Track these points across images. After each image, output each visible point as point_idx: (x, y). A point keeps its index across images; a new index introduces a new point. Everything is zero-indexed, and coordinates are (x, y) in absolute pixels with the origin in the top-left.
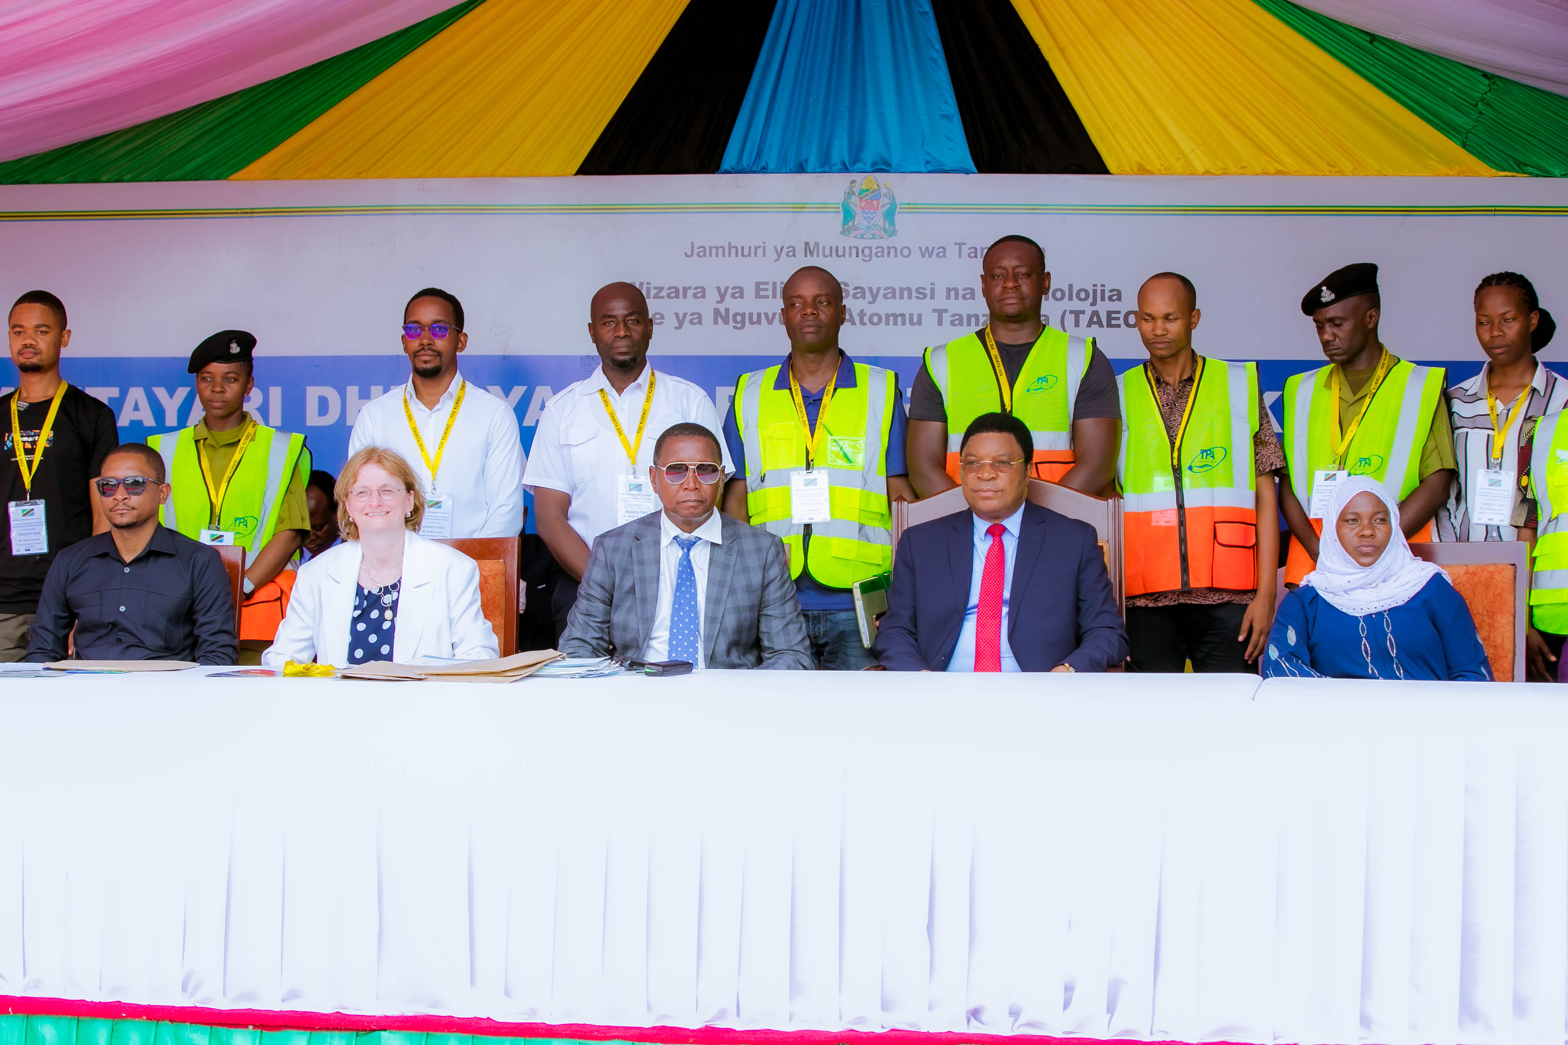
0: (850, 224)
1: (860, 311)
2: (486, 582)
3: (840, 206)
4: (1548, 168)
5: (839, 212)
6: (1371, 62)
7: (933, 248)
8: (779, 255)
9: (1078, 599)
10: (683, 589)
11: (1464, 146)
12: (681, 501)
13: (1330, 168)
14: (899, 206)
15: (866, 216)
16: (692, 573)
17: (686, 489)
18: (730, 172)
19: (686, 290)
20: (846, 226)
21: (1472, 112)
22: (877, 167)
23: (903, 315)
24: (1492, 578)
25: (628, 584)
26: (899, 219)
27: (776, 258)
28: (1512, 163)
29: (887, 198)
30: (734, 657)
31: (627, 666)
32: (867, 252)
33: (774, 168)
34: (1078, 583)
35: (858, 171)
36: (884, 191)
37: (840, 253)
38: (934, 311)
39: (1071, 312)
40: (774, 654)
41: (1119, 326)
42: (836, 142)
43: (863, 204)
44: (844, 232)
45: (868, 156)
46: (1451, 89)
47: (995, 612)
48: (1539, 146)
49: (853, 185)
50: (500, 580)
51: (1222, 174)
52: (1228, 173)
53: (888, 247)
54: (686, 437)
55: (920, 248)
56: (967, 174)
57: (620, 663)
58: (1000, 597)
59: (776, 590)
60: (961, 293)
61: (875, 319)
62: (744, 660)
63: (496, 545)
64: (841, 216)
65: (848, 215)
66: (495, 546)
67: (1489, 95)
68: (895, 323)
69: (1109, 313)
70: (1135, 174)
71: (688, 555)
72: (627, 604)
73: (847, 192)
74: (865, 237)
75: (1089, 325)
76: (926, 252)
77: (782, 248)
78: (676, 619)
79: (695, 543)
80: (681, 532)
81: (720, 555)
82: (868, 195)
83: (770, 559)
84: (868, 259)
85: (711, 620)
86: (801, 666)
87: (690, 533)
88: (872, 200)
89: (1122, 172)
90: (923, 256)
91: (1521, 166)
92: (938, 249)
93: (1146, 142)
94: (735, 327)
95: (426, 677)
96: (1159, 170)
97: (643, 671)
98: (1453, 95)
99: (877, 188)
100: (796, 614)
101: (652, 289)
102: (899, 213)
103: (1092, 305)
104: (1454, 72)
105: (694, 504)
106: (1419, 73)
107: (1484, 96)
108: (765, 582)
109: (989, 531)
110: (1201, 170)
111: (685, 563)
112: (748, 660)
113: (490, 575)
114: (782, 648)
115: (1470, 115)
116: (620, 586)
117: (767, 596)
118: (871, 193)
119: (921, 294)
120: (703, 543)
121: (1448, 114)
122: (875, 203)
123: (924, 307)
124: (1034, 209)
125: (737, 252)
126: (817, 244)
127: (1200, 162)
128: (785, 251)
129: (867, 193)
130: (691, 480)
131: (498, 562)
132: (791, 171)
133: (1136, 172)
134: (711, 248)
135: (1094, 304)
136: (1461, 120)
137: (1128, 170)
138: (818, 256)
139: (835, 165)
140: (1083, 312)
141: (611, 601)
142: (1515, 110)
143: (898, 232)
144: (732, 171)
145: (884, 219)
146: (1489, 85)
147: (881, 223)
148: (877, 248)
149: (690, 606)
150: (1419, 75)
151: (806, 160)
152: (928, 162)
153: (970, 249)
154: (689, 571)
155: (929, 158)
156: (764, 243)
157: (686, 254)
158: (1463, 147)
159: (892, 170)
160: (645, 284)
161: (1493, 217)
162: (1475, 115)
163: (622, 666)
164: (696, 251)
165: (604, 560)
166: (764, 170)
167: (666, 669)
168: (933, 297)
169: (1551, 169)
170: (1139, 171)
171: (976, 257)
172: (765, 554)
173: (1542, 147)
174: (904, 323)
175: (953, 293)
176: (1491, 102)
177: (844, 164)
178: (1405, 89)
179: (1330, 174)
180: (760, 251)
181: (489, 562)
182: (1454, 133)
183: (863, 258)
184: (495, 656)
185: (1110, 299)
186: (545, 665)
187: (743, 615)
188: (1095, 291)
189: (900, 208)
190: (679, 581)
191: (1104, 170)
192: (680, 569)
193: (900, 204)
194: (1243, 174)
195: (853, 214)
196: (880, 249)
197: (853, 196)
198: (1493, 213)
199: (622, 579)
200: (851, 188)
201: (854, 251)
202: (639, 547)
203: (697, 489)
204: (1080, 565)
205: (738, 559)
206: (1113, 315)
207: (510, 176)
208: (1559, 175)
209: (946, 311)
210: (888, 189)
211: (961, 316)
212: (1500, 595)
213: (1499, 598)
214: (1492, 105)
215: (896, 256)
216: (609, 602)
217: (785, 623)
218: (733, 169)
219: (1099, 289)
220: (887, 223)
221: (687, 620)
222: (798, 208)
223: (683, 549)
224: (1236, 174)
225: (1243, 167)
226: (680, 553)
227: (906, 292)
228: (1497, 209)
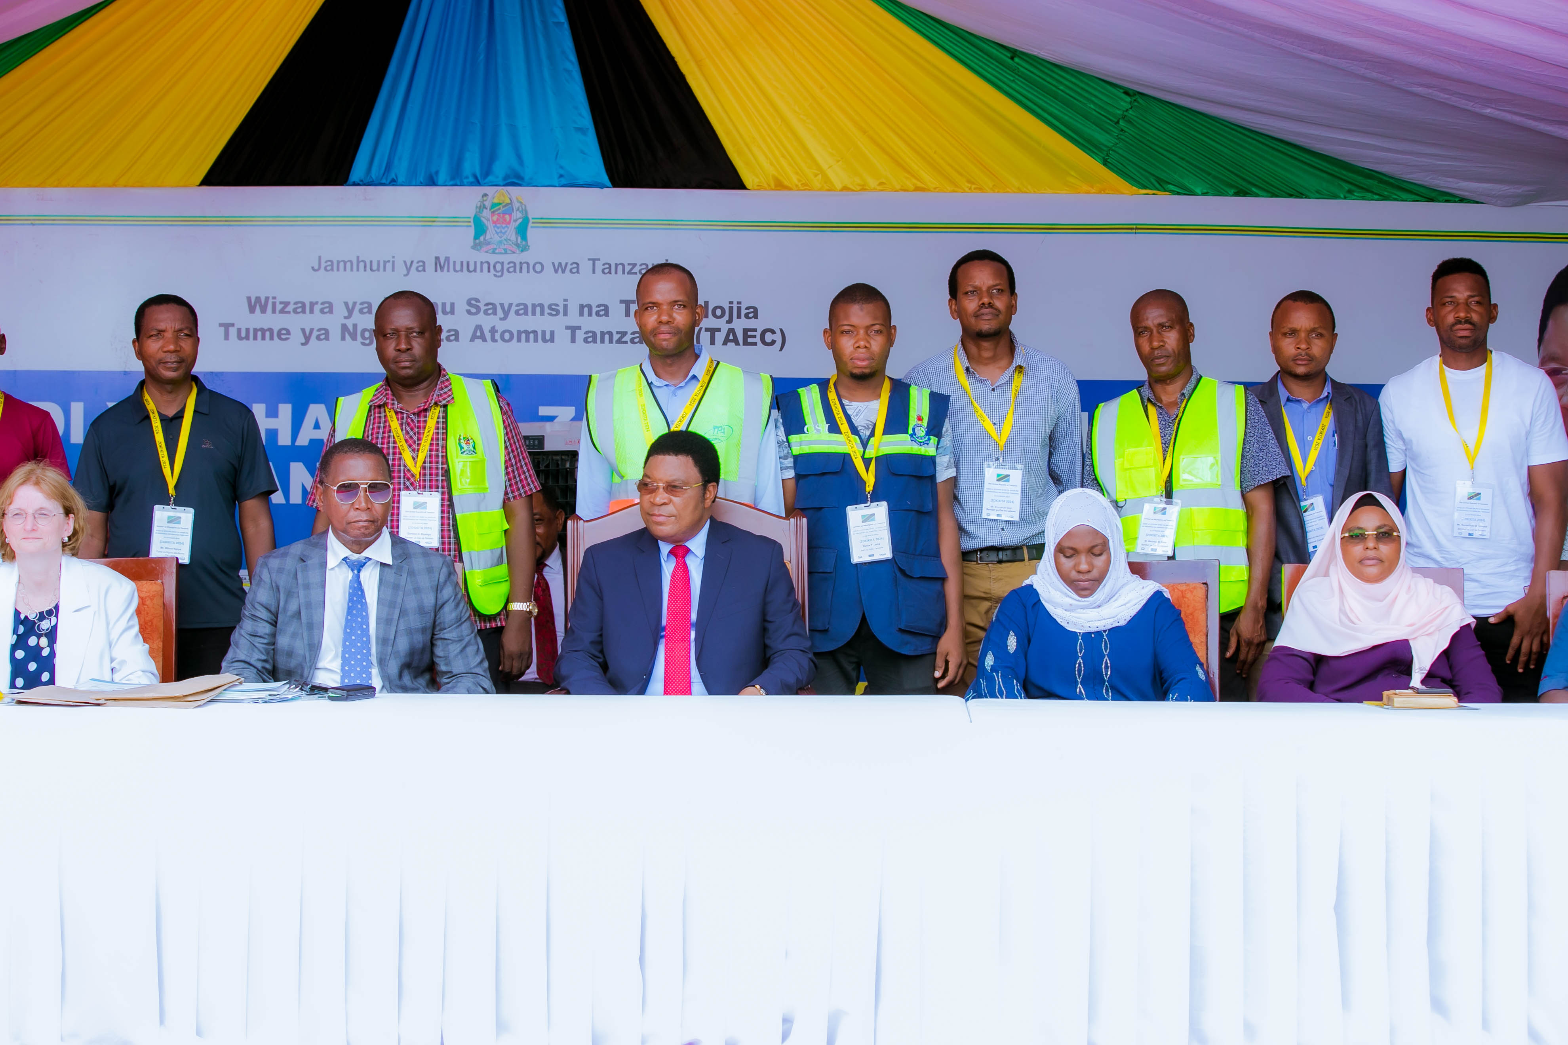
0: (482, 238)
1: (492, 328)
2: (143, 604)
3: (471, 220)
4: (1190, 186)
5: (470, 226)
6: (1012, 79)
7: (567, 264)
8: (408, 270)
9: (765, 620)
10: (354, 612)
11: (1105, 163)
12: (352, 521)
13: (969, 185)
14: (531, 221)
15: (498, 231)
16: (363, 596)
17: (357, 509)
18: (358, 185)
19: (312, 304)
20: (477, 241)
21: (1114, 130)
22: (510, 181)
23: (535, 332)
24: (1183, 597)
25: (293, 607)
26: (531, 233)
27: (405, 272)
28: (1153, 181)
29: (520, 212)
30: (407, 679)
31: (308, 690)
32: (499, 267)
33: (404, 180)
34: (765, 604)
35: (490, 184)
36: (516, 205)
37: (472, 268)
38: (567, 328)
39: (707, 330)
40: (452, 678)
41: (755, 344)
42: (468, 155)
43: (495, 218)
44: (474, 247)
45: (499, 169)
46: (1092, 106)
47: (683, 636)
48: (1180, 163)
49: (485, 198)
50: (158, 601)
51: (861, 190)
52: (865, 189)
53: (521, 263)
54: (356, 454)
55: (553, 263)
56: (602, 188)
57: (300, 687)
58: (688, 619)
59: (451, 612)
60: (595, 310)
61: (507, 336)
62: (415, 683)
63: (153, 565)
64: (471, 232)
65: (480, 230)
66: (152, 567)
67: (1130, 112)
68: (527, 340)
69: (746, 331)
70: (772, 189)
71: (358, 577)
72: (292, 628)
73: (479, 205)
74: (497, 251)
75: (725, 343)
76: (560, 268)
77: (412, 262)
78: (347, 643)
79: (365, 563)
80: (352, 553)
81: (390, 575)
82: (499, 209)
83: (442, 579)
84: (499, 274)
85: (383, 641)
86: (481, 689)
87: (360, 554)
88: (504, 214)
89: (759, 188)
90: (556, 271)
91: (1161, 184)
92: (572, 264)
93: (783, 156)
94: (363, 344)
95: (106, 702)
96: (797, 186)
97: (326, 695)
98: (1094, 112)
99: (509, 202)
100: (473, 635)
101: (278, 304)
102: (532, 227)
103: (728, 322)
104: (1095, 89)
105: (365, 524)
106: (1060, 89)
107: (1125, 113)
108: (438, 603)
109: (671, 552)
110: (839, 186)
111: (356, 585)
112: (419, 684)
113: (148, 596)
114: (460, 671)
115: (1112, 133)
116: (285, 609)
117: (442, 618)
118: (503, 207)
119: (554, 310)
120: (373, 563)
121: (1089, 131)
122: (507, 217)
123: (557, 324)
124: (669, 225)
125: (365, 267)
126: (447, 259)
127: (839, 177)
128: (415, 265)
129: (499, 207)
130: (362, 500)
131: (155, 583)
132: (421, 184)
133: (773, 188)
134: (338, 262)
135: (730, 321)
136: (1101, 137)
137: (766, 185)
138: (448, 271)
139: (467, 177)
140: (719, 330)
141: (276, 622)
142: (1157, 128)
143: (530, 248)
144: (361, 183)
145: (517, 234)
146: (1131, 103)
147: (513, 238)
148: (509, 263)
149: (363, 630)
150: (1060, 92)
151: (437, 173)
152: (561, 176)
153: (604, 265)
154: (360, 593)
155: (562, 172)
156: (393, 257)
157: (313, 268)
158: (1104, 165)
159: (524, 184)
160: (271, 298)
161: (1134, 235)
162: (1116, 132)
163: (302, 690)
164: (323, 265)
165: (270, 581)
166: (393, 182)
167: (351, 693)
168: (565, 314)
169: (1192, 187)
170: (776, 186)
171: (611, 273)
172: (437, 575)
173: (1182, 164)
174: (536, 340)
175: (586, 310)
176: (1132, 119)
177: (475, 177)
178: (1045, 105)
179: (970, 191)
180: (389, 266)
181: (146, 583)
182: (1096, 151)
183: (496, 273)
184: (155, 681)
185: (747, 316)
186: (225, 690)
187: (414, 637)
188: (731, 309)
189: (533, 223)
190: (350, 605)
191: (742, 186)
192: (351, 591)
193: (533, 218)
194: (882, 190)
195: (485, 229)
196: (512, 265)
197: (485, 210)
198: (1134, 231)
199: (286, 602)
200: (483, 202)
201: (485, 266)
202: (305, 569)
203: (369, 509)
204: (767, 585)
205: (408, 579)
206: (750, 333)
207: (132, 187)
208: (1200, 193)
209: (579, 328)
210: (521, 203)
211: (594, 334)
212: (1191, 614)
213: (1191, 617)
214: (1135, 123)
215: (528, 271)
216: (274, 624)
217: (463, 645)
218: (362, 181)
219: (735, 306)
220: (519, 238)
221: (359, 645)
222: (428, 222)
223: (352, 570)
224: (874, 190)
225: (881, 184)
226: (350, 575)
227: (538, 308)
228: (1138, 227)
